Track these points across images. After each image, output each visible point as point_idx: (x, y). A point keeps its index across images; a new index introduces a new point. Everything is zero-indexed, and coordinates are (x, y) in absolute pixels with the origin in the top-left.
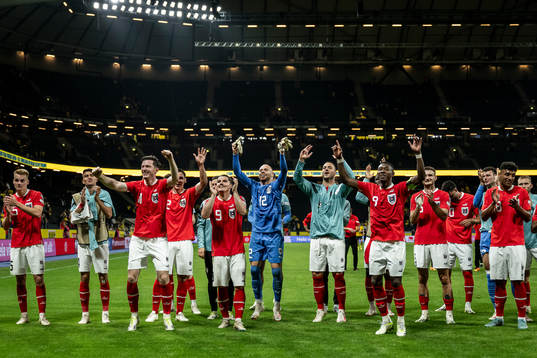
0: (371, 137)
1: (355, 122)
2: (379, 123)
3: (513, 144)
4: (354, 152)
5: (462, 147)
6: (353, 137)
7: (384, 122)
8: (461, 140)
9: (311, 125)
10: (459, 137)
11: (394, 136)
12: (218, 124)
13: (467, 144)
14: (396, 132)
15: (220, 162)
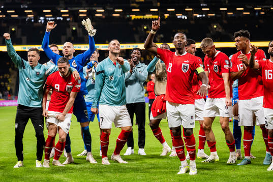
0: (148, 16)
1: (135, 5)
2: (154, 5)
3: (261, 21)
4: (134, 29)
5: (221, 24)
6: (133, 17)
7: (159, 4)
8: (220, 18)
9: (99, 7)
10: (218, 16)
11: (166, 15)
12: (22, 7)
13: (225, 22)
14: (169, 12)
15: (24, 39)
